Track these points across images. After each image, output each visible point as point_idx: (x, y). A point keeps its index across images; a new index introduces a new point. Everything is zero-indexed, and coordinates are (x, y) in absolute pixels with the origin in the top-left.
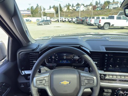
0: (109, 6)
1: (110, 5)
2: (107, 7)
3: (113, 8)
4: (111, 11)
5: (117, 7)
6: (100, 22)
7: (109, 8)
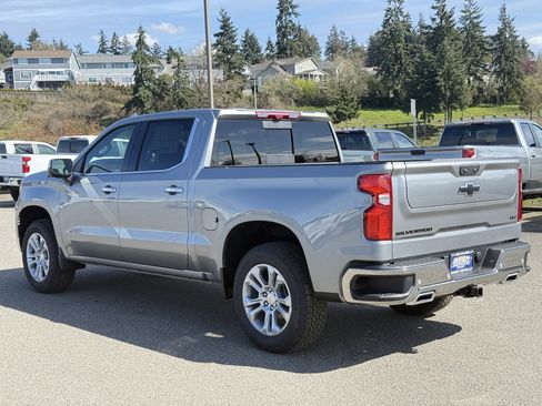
0: (9, 72)
3: (41, 84)
4: (35, 107)
5: (65, 78)
6: (26, 169)
7: (12, 87)
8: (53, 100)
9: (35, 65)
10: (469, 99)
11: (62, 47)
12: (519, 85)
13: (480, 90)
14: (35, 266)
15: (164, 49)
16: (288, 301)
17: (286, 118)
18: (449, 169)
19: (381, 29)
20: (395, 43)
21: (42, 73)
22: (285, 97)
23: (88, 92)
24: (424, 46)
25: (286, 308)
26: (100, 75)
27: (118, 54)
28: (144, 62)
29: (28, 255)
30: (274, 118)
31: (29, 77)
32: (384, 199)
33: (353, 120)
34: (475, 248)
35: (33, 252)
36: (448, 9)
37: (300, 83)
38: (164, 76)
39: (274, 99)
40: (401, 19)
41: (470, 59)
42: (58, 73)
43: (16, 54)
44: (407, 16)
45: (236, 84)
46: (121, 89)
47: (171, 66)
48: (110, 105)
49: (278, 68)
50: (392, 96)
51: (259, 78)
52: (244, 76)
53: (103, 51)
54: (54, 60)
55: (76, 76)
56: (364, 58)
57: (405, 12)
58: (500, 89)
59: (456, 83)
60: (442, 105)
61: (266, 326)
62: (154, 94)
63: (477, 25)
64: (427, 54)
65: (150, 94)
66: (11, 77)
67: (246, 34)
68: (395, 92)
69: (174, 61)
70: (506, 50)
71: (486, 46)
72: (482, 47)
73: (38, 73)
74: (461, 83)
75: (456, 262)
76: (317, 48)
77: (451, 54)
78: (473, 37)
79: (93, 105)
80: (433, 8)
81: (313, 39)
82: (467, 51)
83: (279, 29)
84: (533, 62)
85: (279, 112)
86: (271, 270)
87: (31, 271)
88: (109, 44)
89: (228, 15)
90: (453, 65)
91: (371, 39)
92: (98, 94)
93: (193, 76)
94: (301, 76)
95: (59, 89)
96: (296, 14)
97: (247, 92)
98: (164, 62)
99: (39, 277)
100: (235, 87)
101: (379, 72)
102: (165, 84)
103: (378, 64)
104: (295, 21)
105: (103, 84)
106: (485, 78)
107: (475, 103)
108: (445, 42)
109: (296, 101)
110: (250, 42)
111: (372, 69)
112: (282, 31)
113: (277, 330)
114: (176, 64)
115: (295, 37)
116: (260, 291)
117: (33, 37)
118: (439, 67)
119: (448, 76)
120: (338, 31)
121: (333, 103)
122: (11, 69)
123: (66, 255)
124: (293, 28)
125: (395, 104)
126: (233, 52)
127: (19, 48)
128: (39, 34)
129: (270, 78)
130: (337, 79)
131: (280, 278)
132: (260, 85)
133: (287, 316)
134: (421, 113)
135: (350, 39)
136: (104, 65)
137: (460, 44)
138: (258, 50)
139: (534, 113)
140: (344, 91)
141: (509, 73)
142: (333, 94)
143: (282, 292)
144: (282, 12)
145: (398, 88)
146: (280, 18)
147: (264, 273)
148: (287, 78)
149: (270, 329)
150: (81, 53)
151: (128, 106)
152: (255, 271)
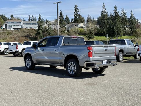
0: (6, 25)
1: (8, 22)
2: (4, 27)
3: (14, 28)
4: (12, 34)
5: (20, 27)
6: (17, 48)
7: (7, 29)
8: (17, 32)
9: (13, 23)
10: (122, 34)
11: (19, 19)
12: (135, 31)
13: (125, 32)
14: (27, 65)
15: (45, 20)
16: (75, 68)
17: (76, 37)
18: (102, 46)
19: (100, 16)
20: (104, 20)
21: (14, 26)
22: (76, 33)
23: (26, 31)
24: (111, 21)
25: (75, 69)
26: (29, 26)
27: (33, 21)
28: (40, 23)
29: (26, 63)
30: (74, 37)
31: (11, 26)
32: (91, 51)
33: (93, 39)
34: (107, 60)
35: (27, 62)
36: (117, 11)
37: (80, 29)
38: (45, 27)
39: (73, 33)
40: (106, 14)
41: (123, 24)
42: (18, 26)
43: (8, 21)
44: (107, 13)
45: (63, 29)
46: (34, 30)
47: (47, 24)
48: (32, 34)
49: (74, 25)
50: (103, 33)
51: (69, 28)
52: (66, 27)
53: (29, 20)
54: (17, 22)
55: (23, 27)
56: (96, 23)
57: (107, 12)
58: (131, 32)
59: (119, 30)
60: (115, 35)
61: (72, 72)
62: (43, 31)
63: (125, 16)
64: (112, 22)
65: (42, 31)
66: (7, 26)
67: (66, 16)
68: (104, 32)
69: (48, 23)
70: (132, 22)
71: (127, 21)
72: (126, 21)
73: (13, 25)
74: (120, 30)
75: (104, 62)
76: (84, 20)
77: (118, 23)
78: (124, 19)
79: (27, 34)
80: (114, 11)
81: (83, 18)
82: (122, 22)
83: (74, 15)
84: (139, 25)
85: (74, 36)
86: (73, 63)
87: (27, 66)
88: (31, 18)
89: (62, 12)
90: (118, 26)
91: (98, 18)
92: (28, 31)
93: (52, 27)
94: (80, 27)
95: (19, 30)
96: (79, 12)
97: (66, 31)
98: (45, 23)
99: (28, 67)
100: (63, 30)
101: (100, 27)
102: (45, 29)
103: (100, 25)
104: (79, 13)
105: (30, 29)
106: (127, 29)
107: (124, 35)
108: (116, 20)
109: (78, 34)
110: (67, 18)
111: (98, 26)
112: (75, 16)
113: (73, 73)
114: (48, 24)
115: (79, 17)
116: (71, 67)
117: (12, 16)
118: (115, 26)
119: (117, 28)
120: (90, 16)
121: (88, 35)
122: (6, 24)
123: (34, 63)
124: (78, 15)
125: (104, 35)
126: (63, 21)
127: (8, 19)
128: (13, 15)
129: (72, 28)
130: (89, 29)
131: (74, 64)
132: (69, 29)
133: (75, 71)
134: (110, 38)
135: (93, 18)
136: (30, 24)
137: (120, 20)
138: (69, 21)
139: (139, 38)
140: (91, 31)
141: (133, 28)
142: (88, 32)
143: (74, 67)
144: (75, 11)
145: (105, 31)
146: (75, 13)
147: (72, 64)
148: (76, 28)
149: (72, 73)
150: (24, 21)
151: (36, 34)
152: (70, 63)
